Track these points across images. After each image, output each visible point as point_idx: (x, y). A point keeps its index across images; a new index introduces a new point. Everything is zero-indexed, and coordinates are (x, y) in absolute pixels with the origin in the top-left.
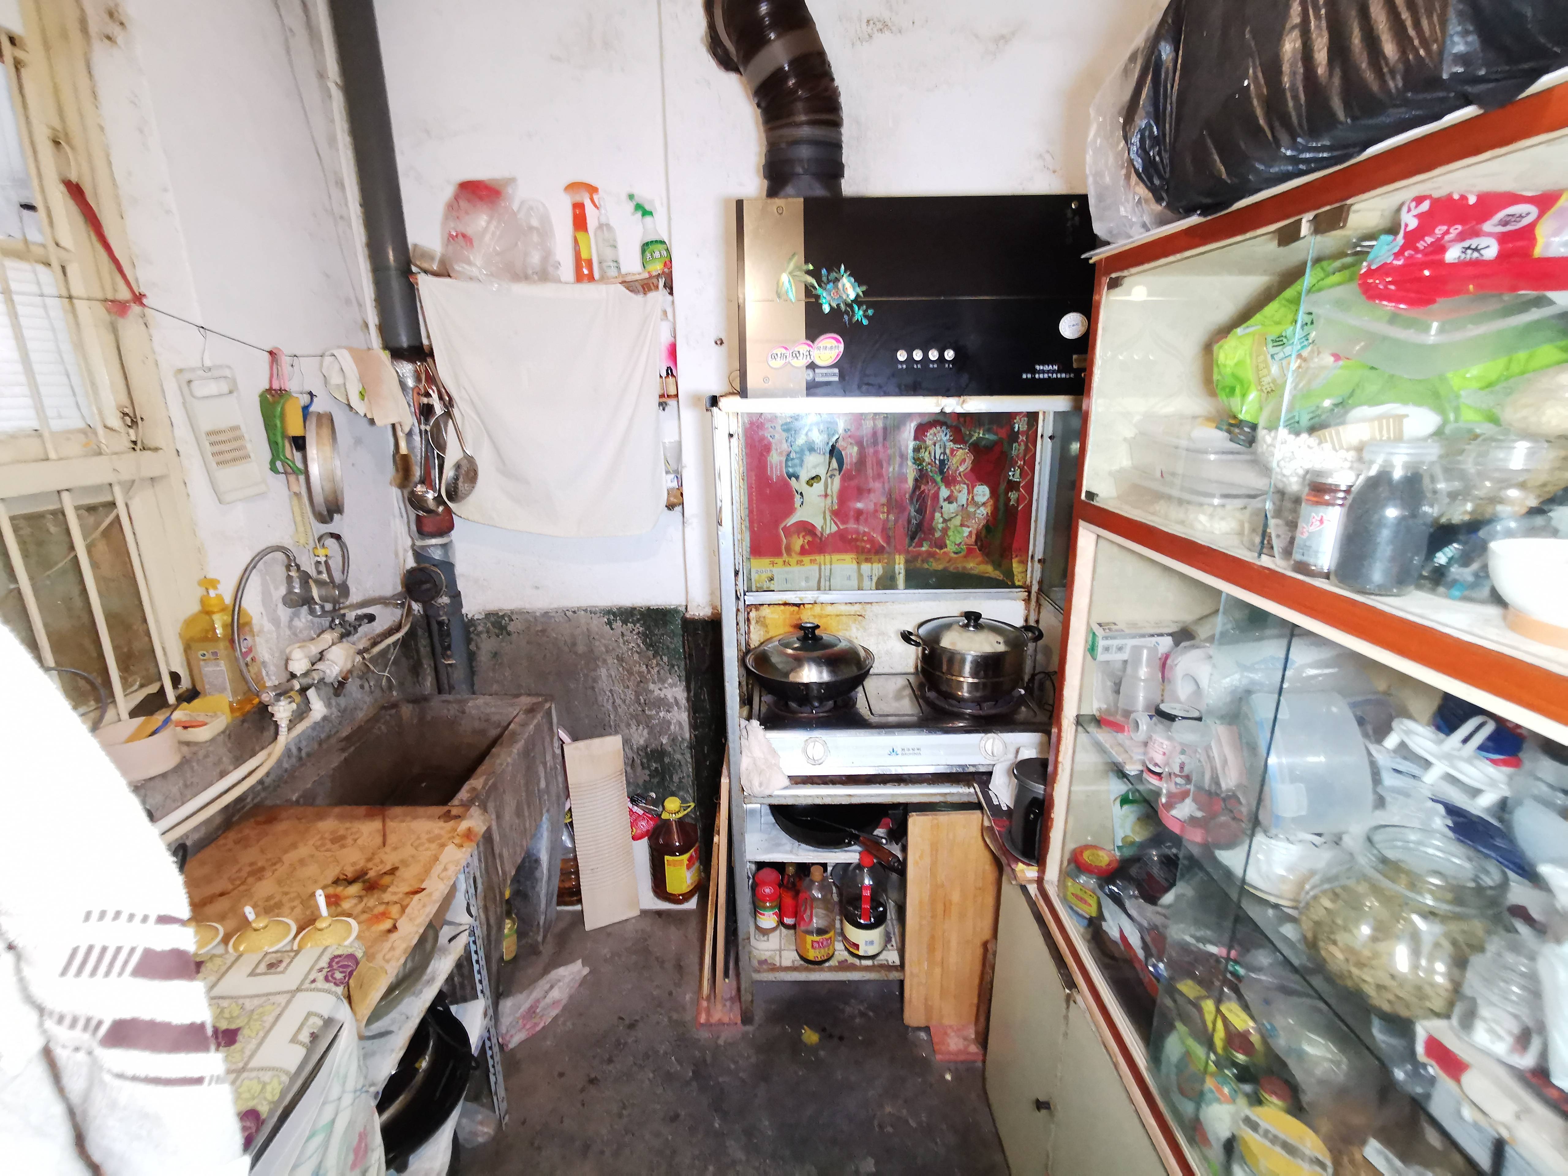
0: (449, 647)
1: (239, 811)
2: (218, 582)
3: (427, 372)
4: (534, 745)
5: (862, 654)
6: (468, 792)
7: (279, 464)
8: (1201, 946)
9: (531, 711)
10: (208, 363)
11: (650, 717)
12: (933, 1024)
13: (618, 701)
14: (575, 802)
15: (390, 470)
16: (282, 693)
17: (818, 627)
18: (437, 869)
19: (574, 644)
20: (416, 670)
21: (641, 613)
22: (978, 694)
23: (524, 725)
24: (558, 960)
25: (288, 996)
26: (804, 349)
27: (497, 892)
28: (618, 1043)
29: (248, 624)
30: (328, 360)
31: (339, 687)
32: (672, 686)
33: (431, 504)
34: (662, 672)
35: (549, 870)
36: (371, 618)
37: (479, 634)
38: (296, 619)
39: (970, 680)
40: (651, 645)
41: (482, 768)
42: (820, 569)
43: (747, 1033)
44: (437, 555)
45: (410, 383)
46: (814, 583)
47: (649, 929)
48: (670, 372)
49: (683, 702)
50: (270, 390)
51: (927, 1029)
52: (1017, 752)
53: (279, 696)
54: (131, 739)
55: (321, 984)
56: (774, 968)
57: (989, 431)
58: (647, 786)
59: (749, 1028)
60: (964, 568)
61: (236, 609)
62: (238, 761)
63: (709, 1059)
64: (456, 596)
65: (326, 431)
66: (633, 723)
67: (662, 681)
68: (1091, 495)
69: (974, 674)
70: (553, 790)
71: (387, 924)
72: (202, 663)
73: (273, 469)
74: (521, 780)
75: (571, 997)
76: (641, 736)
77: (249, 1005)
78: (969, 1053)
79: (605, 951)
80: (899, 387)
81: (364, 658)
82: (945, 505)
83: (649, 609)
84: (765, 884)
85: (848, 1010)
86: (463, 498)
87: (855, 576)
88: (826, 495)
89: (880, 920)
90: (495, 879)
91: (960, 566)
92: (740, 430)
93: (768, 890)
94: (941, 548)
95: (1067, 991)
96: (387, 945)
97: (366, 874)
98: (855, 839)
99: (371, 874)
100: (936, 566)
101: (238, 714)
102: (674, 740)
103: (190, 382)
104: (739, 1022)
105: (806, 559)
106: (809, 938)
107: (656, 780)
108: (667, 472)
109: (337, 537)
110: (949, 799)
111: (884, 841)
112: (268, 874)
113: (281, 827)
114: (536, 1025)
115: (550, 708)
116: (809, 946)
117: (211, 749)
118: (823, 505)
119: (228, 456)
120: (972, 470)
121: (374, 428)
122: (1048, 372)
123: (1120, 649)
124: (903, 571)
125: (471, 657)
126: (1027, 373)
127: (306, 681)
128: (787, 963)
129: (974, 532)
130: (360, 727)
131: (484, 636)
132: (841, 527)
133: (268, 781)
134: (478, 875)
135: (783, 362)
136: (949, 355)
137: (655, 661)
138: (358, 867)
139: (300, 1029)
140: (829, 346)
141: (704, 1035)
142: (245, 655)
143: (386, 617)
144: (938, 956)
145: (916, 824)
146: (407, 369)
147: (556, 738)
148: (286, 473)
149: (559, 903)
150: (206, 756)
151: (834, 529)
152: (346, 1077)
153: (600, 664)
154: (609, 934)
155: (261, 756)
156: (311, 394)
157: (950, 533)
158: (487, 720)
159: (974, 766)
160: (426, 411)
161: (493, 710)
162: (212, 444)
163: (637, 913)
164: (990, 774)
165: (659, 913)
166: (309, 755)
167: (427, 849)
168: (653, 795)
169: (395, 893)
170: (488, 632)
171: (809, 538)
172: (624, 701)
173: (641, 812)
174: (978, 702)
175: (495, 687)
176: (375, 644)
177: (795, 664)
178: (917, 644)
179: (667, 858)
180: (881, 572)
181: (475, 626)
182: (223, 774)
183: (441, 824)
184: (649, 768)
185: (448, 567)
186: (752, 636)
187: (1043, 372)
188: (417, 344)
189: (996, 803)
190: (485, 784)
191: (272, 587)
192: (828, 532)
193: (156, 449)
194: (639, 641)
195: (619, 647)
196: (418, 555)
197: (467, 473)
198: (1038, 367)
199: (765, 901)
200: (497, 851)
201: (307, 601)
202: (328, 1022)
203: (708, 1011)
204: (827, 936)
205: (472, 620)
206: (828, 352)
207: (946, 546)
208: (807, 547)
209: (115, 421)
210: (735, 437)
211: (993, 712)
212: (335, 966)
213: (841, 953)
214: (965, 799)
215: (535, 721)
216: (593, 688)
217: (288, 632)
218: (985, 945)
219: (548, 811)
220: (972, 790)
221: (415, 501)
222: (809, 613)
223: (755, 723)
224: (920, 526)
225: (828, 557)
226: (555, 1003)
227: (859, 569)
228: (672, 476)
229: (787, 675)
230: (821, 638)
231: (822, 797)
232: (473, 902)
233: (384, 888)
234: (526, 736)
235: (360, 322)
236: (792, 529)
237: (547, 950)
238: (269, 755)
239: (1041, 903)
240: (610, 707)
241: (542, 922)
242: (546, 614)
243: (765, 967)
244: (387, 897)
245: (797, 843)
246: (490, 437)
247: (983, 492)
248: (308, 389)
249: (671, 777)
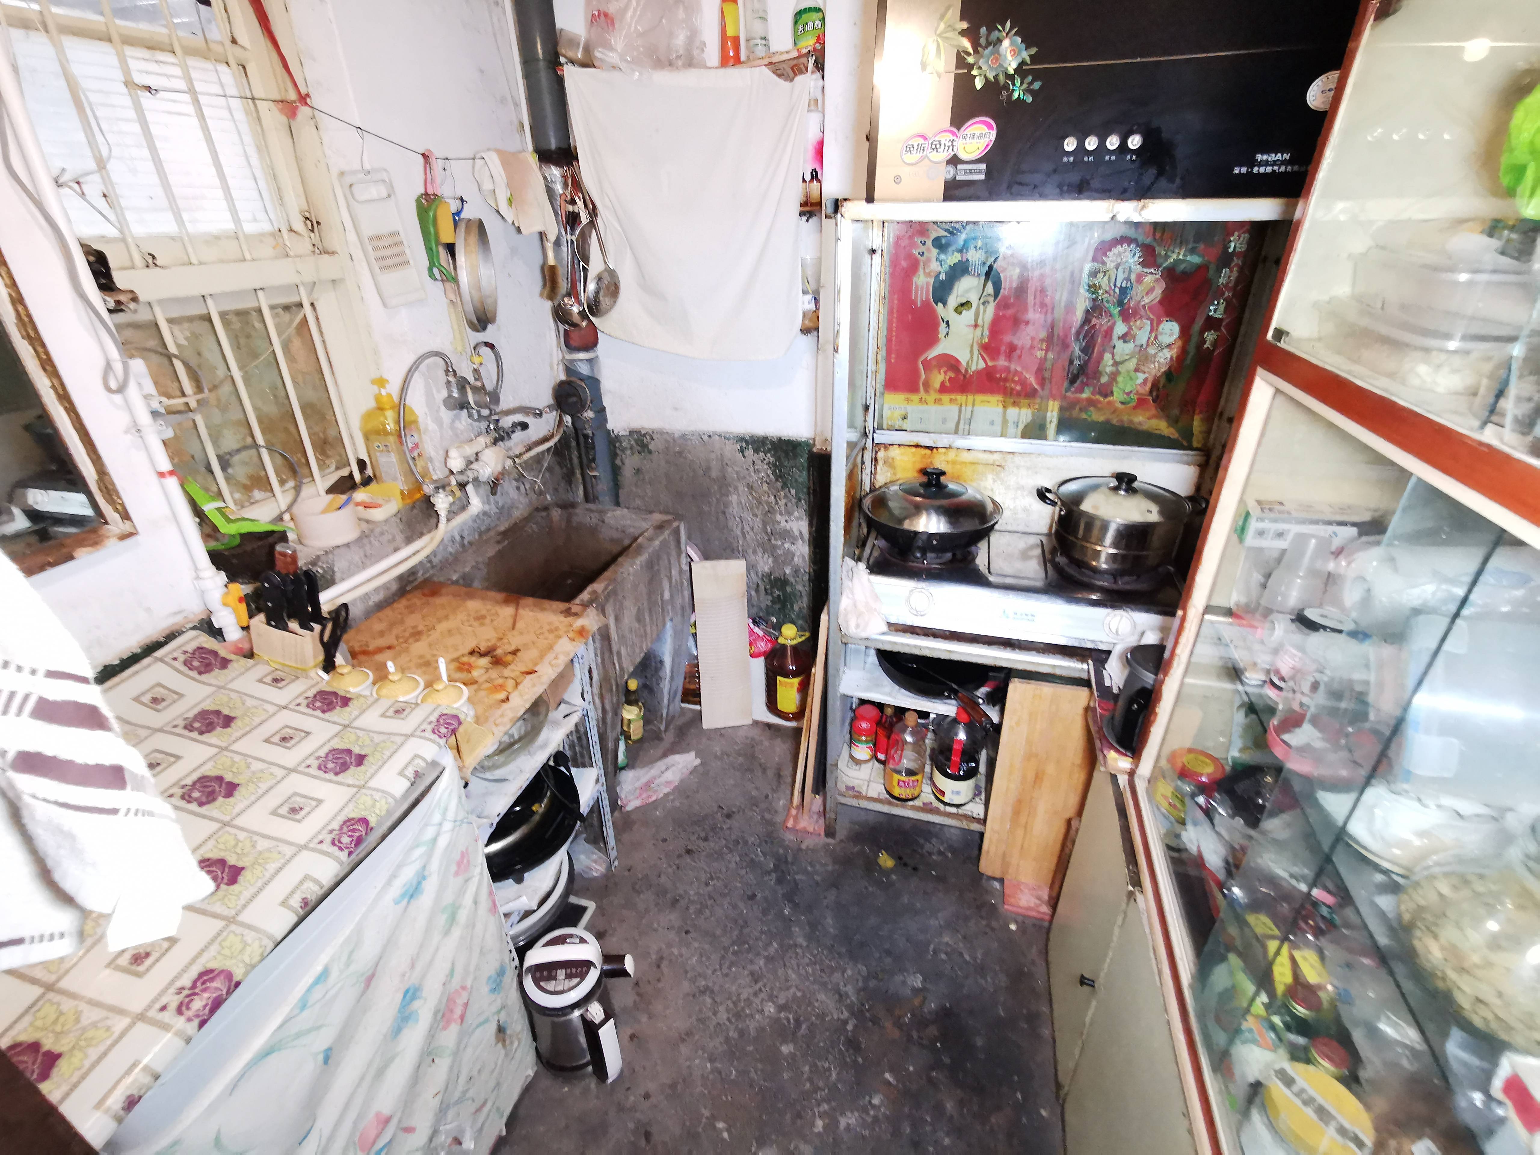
0: (594, 460)
1: (412, 582)
2: (387, 381)
3: (573, 177)
4: (659, 558)
5: (990, 507)
6: (589, 594)
7: (436, 271)
8: (1294, 882)
9: (660, 527)
10: (367, 166)
11: (774, 547)
12: (1008, 878)
13: (747, 528)
14: (699, 616)
15: (535, 282)
16: (442, 486)
17: (943, 473)
18: (550, 656)
19: (709, 468)
20: (569, 478)
21: (772, 443)
22: (1115, 566)
23: (651, 539)
24: (674, 749)
25: (403, 738)
26: (946, 138)
27: (614, 683)
28: (713, 828)
29: (415, 422)
30: (479, 162)
31: (494, 486)
32: (798, 519)
33: (576, 319)
34: (789, 505)
35: (672, 672)
36: (524, 426)
37: (624, 450)
38: (457, 422)
39: (1113, 551)
40: (781, 477)
41: (607, 574)
42: (960, 411)
43: (828, 845)
44: (584, 369)
45: (559, 188)
46: (952, 425)
47: (757, 738)
48: (815, 176)
49: (806, 536)
50: (426, 194)
51: (1001, 881)
52: (1143, 634)
53: (437, 488)
54: (325, 511)
55: (429, 734)
56: (859, 796)
57: (1193, 251)
58: (769, 612)
59: (830, 840)
60: (1131, 422)
61: (400, 407)
62: (409, 540)
63: (790, 859)
64: (601, 411)
65: (474, 238)
66: (760, 551)
67: (789, 513)
68: (1279, 334)
69: (1115, 545)
70: (679, 601)
71: (502, 695)
72: (378, 454)
73: (431, 275)
74: (643, 589)
75: (682, 781)
76: (766, 563)
77: (377, 738)
78: (1039, 912)
79: (717, 749)
80: (1060, 186)
81: (514, 462)
82: (1120, 345)
83: (780, 440)
84: (864, 719)
85: (928, 847)
86: (607, 311)
87: (998, 420)
88: (976, 326)
89: (970, 774)
90: (612, 674)
91: (1125, 418)
92: (885, 245)
93: (865, 725)
94: (1106, 396)
95: (1131, 888)
96: (499, 712)
97: (494, 650)
98: (953, 694)
99: (499, 652)
100: (1096, 416)
101: (408, 501)
102: (796, 571)
103: (351, 186)
104: (823, 833)
105: (946, 398)
106: (896, 777)
107: (777, 606)
108: (805, 292)
109: (491, 346)
110: (1058, 672)
111: (981, 701)
112: (424, 637)
113: (438, 601)
114: (650, 797)
115: (678, 527)
116: (895, 783)
117: (385, 528)
118: (971, 336)
119: (390, 262)
120: (1161, 302)
121: (520, 236)
122: (1274, 163)
123: (1280, 535)
124: (1055, 421)
125: (616, 471)
126: (1241, 166)
127: (462, 478)
128: (873, 793)
129: (1151, 379)
130: (516, 524)
131: (628, 452)
132: (990, 364)
133: (436, 561)
134: (594, 667)
135: (919, 155)
136: (1135, 142)
137: (782, 493)
138: (490, 644)
139: (407, 766)
140: (978, 133)
141: (789, 837)
142: (411, 451)
143: (540, 427)
144: (1023, 819)
145: (1016, 689)
146: (555, 172)
147: (684, 555)
148: (442, 281)
149: (683, 701)
150: (382, 534)
151: (982, 365)
152: (446, 809)
153: (731, 489)
154: (722, 735)
155: (426, 539)
156: (461, 199)
157: (1120, 379)
158: (623, 532)
159: (1093, 641)
160: (572, 219)
161: (629, 522)
162: (375, 249)
163: (750, 722)
164: (1109, 653)
165: (769, 726)
166: (470, 543)
167: (546, 639)
168: (775, 620)
169: (513, 671)
170: (632, 448)
171: (951, 374)
172: (752, 529)
173: (761, 633)
174: (1115, 575)
175: (638, 502)
176: (529, 449)
177: (913, 511)
178: (1054, 503)
179: (779, 678)
180: (1030, 418)
181: (621, 442)
182: (396, 550)
183: (562, 618)
184: (771, 594)
185: (594, 383)
186: (878, 477)
187: (1266, 163)
188: (566, 146)
189: (1107, 683)
190: (606, 588)
191: (435, 392)
192: (974, 368)
193: (333, 253)
194: (769, 472)
195: (751, 476)
196: (569, 370)
197: (608, 288)
198: (1259, 157)
199: (861, 735)
200: (615, 649)
201: (463, 405)
202: (434, 764)
203: (796, 818)
204: (914, 778)
205: (617, 437)
206: (975, 140)
207: (1112, 393)
208: (947, 384)
209: (299, 225)
210: (879, 252)
211: (1128, 587)
212: (442, 721)
213: (927, 795)
214: (1076, 675)
215: (661, 538)
216: (724, 513)
217: (450, 432)
218: (1069, 822)
219: (671, 620)
220: (1085, 666)
221: (560, 315)
222: (943, 458)
223: (862, 566)
224: (1082, 369)
225: (970, 398)
226: (668, 783)
227: (1004, 414)
228: (809, 297)
229: (901, 521)
230: (946, 486)
231: (920, 648)
232: (587, 688)
233: (506, 665)
234: (650, 550)
235: (516, 123)
236: (934, 363)
237: (669, 738)
238: (432, 539)
239: (1128, 796)
240: (739, 532)
241: (664, 715)
242: (683, 436)
243: (851, 793)
244: (507, 672)
245: (897, 687)
246: (631, 249)
247: (1170, 331)
248: (459, 195)
249: (792, 606)
